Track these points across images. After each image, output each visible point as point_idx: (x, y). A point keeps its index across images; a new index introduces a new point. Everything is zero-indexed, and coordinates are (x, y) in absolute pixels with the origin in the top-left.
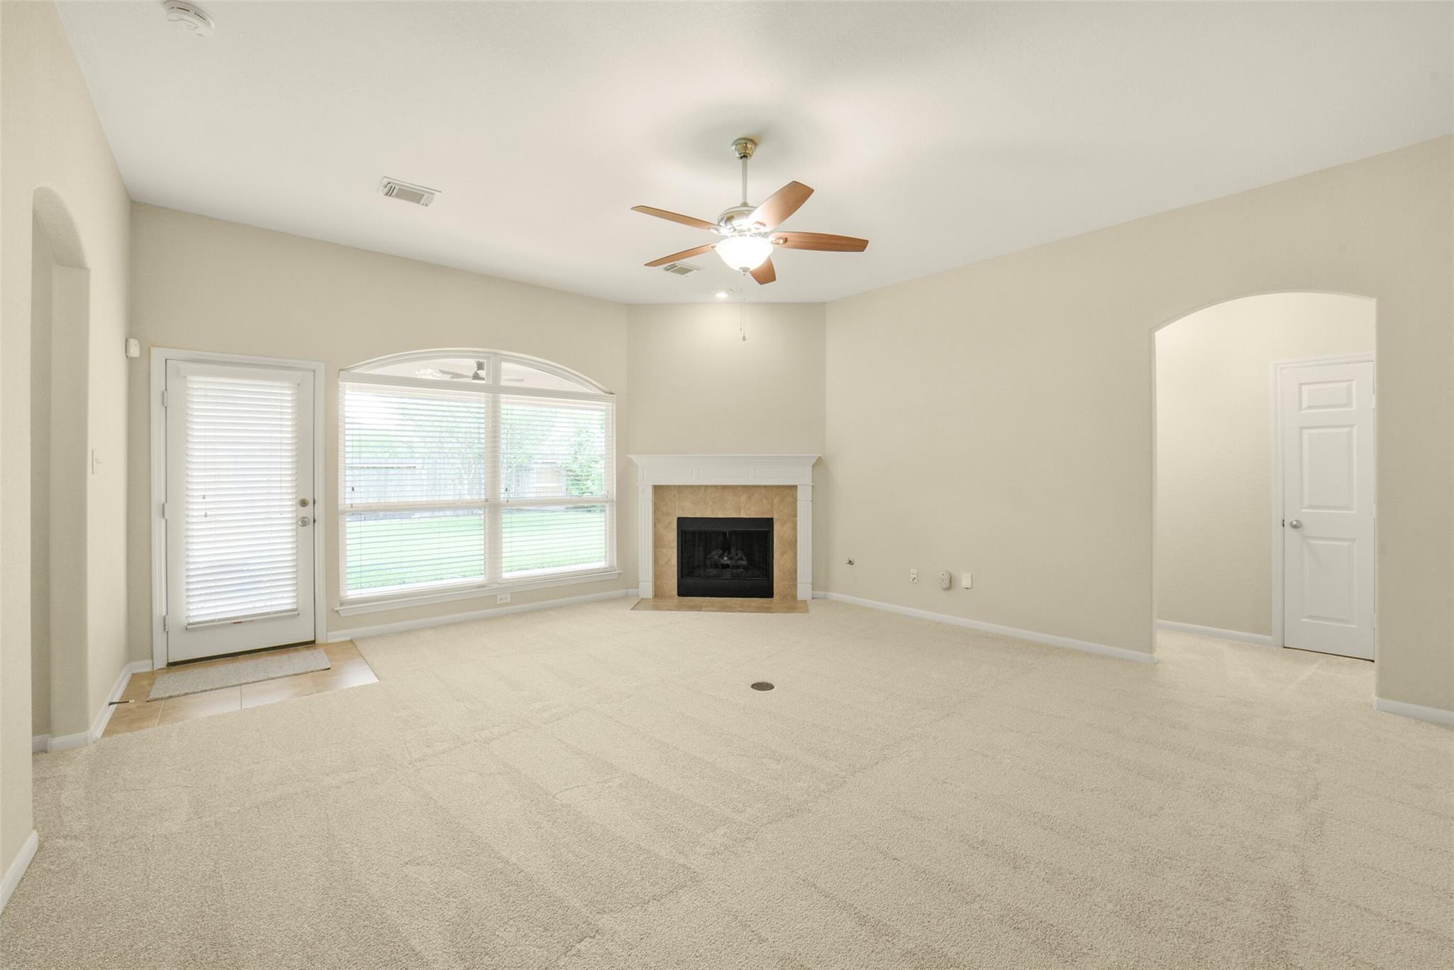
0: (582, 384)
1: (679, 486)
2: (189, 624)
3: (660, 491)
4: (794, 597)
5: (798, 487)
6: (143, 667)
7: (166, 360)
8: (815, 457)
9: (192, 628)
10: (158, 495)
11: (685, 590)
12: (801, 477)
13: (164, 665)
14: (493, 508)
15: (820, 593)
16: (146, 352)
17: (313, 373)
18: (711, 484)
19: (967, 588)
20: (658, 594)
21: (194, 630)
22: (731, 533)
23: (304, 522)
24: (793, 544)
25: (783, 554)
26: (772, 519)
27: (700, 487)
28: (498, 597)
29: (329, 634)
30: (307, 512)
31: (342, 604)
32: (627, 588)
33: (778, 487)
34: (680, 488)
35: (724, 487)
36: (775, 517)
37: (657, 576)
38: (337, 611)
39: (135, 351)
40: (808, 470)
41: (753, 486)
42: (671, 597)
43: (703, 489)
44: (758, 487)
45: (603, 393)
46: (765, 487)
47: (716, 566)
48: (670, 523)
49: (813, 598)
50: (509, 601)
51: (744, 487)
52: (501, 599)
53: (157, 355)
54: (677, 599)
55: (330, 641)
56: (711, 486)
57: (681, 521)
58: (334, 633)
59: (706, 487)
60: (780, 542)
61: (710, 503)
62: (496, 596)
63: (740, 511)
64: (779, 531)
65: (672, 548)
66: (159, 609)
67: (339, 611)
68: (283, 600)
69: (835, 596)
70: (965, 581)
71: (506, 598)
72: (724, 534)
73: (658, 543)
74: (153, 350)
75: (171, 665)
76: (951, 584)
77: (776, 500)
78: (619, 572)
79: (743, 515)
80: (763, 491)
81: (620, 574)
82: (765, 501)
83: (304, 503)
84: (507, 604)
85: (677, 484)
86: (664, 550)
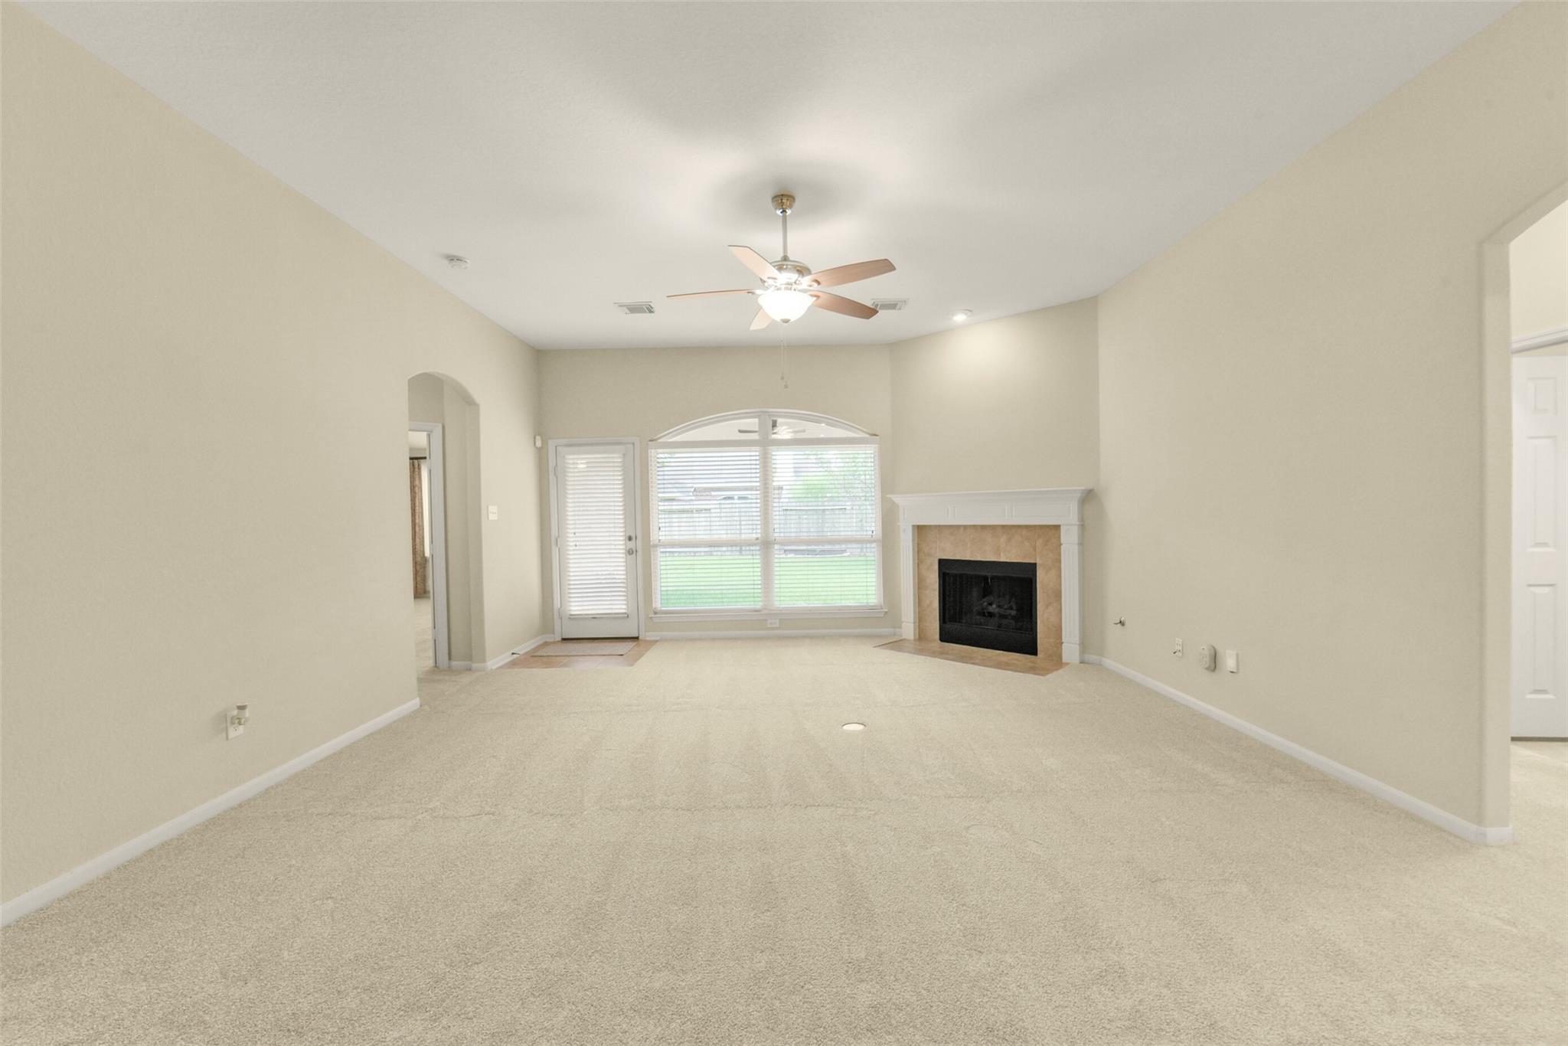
0: (851, 431)
1: (939, 526)
2: (571, 615)
3: (920, 530)
4: (1060, 657)
5: (1062, 527)
6: (549, 638)
7: (556, 447)
8: (1080, 490)
9: (573, 618)
10: (554, 532)
11: (946, 637)
12: (1065, 516)
13: (560, 639)
14: (766, 545)
15: (1092, 657)
16: (544, 442)
17: (632, 446)
18: (968, 524)
19: (1232, 672)
20: (921, 636)
21: (574, 619)
22: (993, 578)
23: (630, 552)
24: (1058, 595)
25: (1047, 606)
26: (1035, 564)
27: (958, 527)
28: (769, 622)
29: (647, 634)
30: (631, 544)
31: (655, 613)
32: (895, 628)
33: (1042, 527)
34: (939, 527)
35: (983, 527)
36: (1038, 561)
37: (920, 619)
38: (651, 618)
39: (539, 444)
40: (1074, 507)
41: (1014, 526)
42: (935, 640)
43: (962, 529)
44: (1019, 527)
45: (867, 436)
46: (1027, 527)
47: (982, 613)
48: (931, 564)
49: (1081, 663)
50: (778, 626)
51: (1003, 527)
52: (771, 624)
53: (551, 444)
54: (936, 643)
55: (648, 639)
56: (970, 526)
57: (942, 563)
58: (650, 633)
59: (965, 527)
60: (1044, 592)
61: (969, 545)
62: (766, 620)
63: (1000, 555)
64: (1042, 578)
65: (935, 590)
66: (557, 604)
67: (654, 617)
68: (619, 606)
69: (1108, 662)
70: (1230, 663)
71: (775, 623)
72: (986, 578)
73: (920, 584)
74: (550, 442)
75: (564, 640)
76: (1214, 662)
77: (1039, 543)
78: (886, 610)
79: (1003, 559)
80: (1024, 532)
81: (886, 612)
82: (1026, 543)
83: (630, 539)
84: (777, 628)
85: (937, 524)
86: (927, 592)
